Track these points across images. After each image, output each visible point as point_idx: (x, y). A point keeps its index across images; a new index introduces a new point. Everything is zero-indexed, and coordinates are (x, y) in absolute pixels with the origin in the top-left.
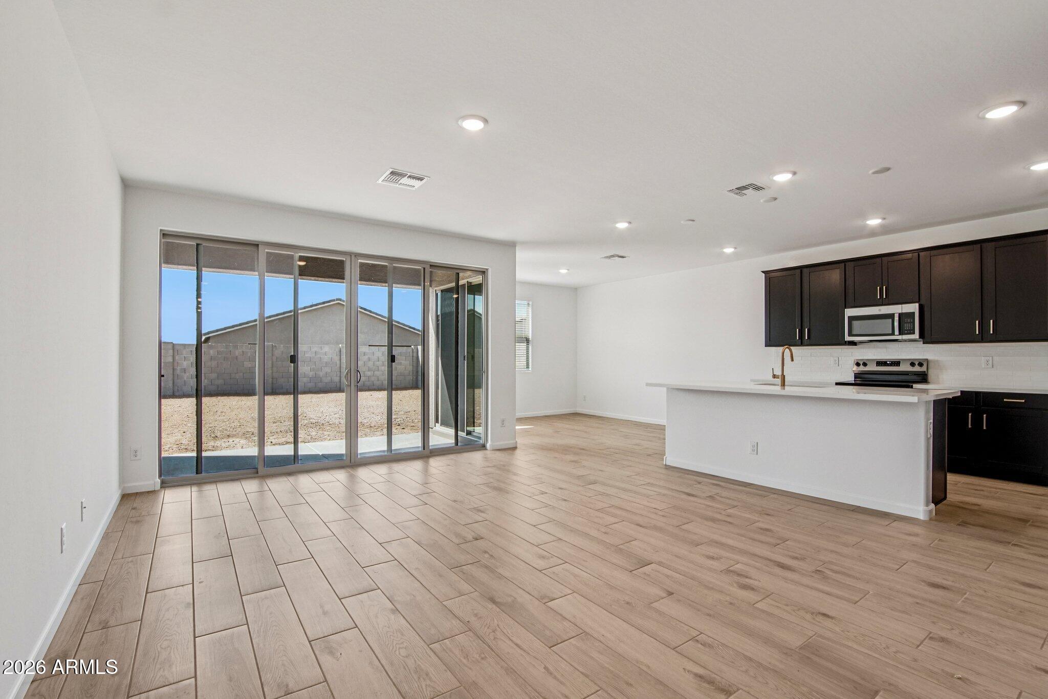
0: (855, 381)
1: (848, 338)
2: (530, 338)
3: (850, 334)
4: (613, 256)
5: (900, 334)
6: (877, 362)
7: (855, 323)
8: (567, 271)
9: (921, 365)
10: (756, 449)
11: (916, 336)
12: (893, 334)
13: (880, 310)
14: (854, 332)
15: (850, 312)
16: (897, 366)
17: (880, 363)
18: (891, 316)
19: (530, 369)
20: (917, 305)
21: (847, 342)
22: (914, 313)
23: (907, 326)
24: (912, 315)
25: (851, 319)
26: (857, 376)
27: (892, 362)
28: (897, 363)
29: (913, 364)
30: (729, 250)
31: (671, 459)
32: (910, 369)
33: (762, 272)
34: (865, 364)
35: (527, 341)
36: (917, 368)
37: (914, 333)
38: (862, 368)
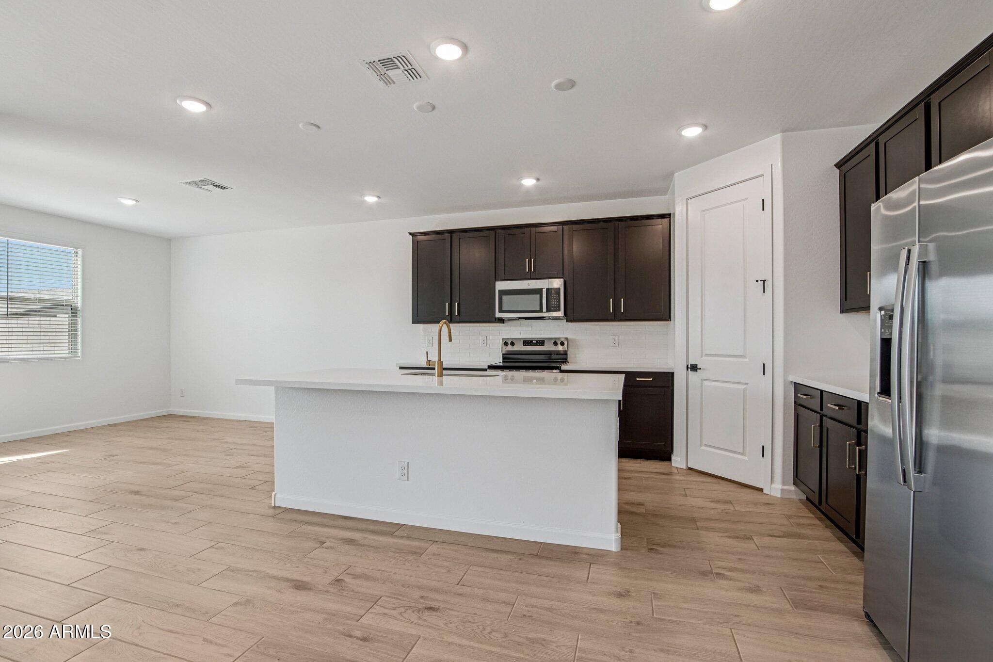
0: (503, 362)
1: (498, 315)
2: (79, 305)
3: (501, 311)
4: (204, 182)
5: (548, 310)
6: (524, 341)
7: (505, 298)
8: (134, 202)
9: (562, 344)
10: (406, 471)
11: (560, 314)
12: (541, 311)
13: (529, 284)
14: (504, 309)
15: (500, 285)
16: (541, 345)
17: (527, 342)
18: (539, 291)
19: (79, 355)
20: (562, 280)
21: (497, 319)
22: (559, 289)
23: (553, 302)
24: (558, 290)
25: (503, 293)
26: (506, 357)
27: (537, 341)
28: (541, 342)
29: (555, 344)
30: (371, 199)
31: (284, 497)
32: (553, 348)
33: (410, 233)
34: (513, 344)
35: (74, 311)
36: (560, 348)
37: (559, 310)
38: (510, 348)
